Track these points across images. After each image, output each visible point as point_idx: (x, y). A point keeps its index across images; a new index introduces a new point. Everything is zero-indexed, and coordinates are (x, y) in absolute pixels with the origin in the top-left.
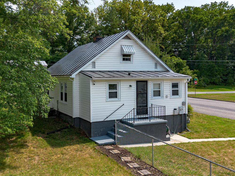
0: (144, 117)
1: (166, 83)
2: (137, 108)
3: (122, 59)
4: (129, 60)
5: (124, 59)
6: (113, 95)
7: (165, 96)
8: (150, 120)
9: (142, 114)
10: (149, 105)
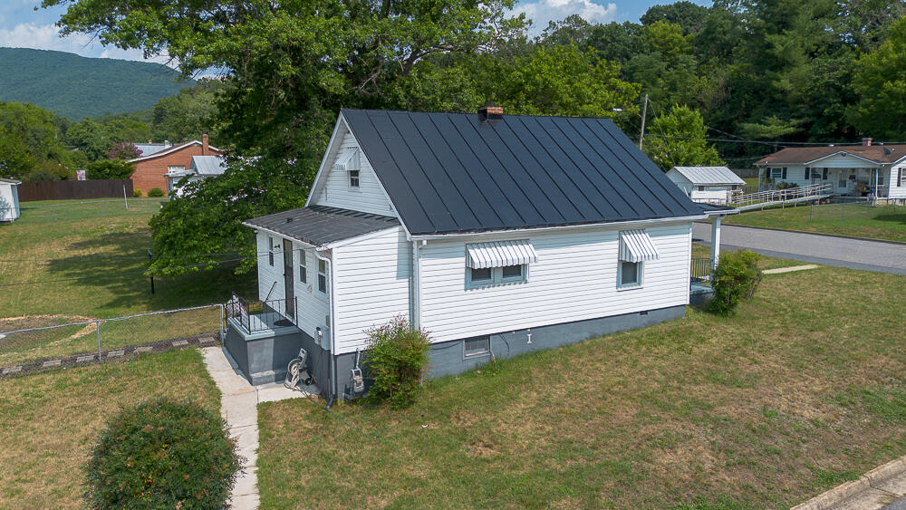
1: (309, 252)
3: (350, 182)
4: (358, 183)
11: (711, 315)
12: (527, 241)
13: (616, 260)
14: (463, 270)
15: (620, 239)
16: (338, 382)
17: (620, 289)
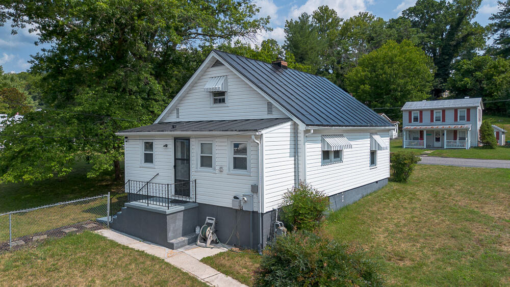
0: (181, 199)
1: (220, 142)
2: (175, 182)
3: (212, 101)
4: (223, 101)
5: (215, 101)
6: (149, 158)
7: (217, 168)
8: (168, 207)
9: (181, 195)
10: (192, 178)
11: (397, 183)
12: (341, 136)
13: (369, 151)
14: (320, 153)
15: (371, 138)
16: (264, 234)
17: (371, 168)
